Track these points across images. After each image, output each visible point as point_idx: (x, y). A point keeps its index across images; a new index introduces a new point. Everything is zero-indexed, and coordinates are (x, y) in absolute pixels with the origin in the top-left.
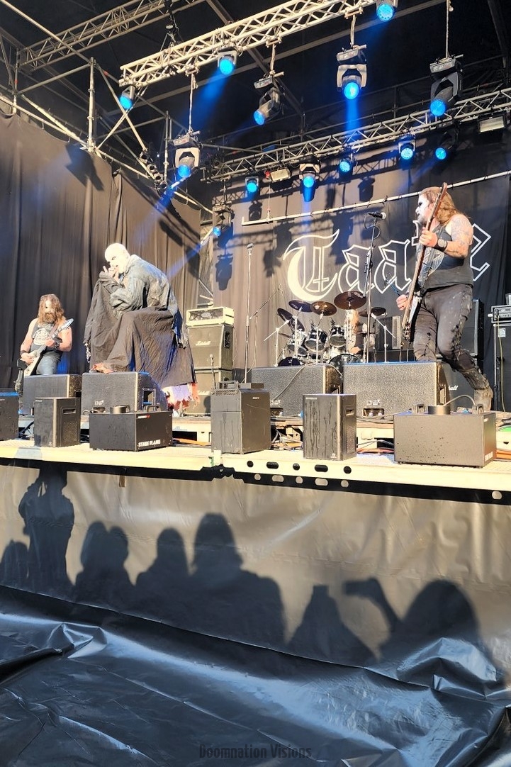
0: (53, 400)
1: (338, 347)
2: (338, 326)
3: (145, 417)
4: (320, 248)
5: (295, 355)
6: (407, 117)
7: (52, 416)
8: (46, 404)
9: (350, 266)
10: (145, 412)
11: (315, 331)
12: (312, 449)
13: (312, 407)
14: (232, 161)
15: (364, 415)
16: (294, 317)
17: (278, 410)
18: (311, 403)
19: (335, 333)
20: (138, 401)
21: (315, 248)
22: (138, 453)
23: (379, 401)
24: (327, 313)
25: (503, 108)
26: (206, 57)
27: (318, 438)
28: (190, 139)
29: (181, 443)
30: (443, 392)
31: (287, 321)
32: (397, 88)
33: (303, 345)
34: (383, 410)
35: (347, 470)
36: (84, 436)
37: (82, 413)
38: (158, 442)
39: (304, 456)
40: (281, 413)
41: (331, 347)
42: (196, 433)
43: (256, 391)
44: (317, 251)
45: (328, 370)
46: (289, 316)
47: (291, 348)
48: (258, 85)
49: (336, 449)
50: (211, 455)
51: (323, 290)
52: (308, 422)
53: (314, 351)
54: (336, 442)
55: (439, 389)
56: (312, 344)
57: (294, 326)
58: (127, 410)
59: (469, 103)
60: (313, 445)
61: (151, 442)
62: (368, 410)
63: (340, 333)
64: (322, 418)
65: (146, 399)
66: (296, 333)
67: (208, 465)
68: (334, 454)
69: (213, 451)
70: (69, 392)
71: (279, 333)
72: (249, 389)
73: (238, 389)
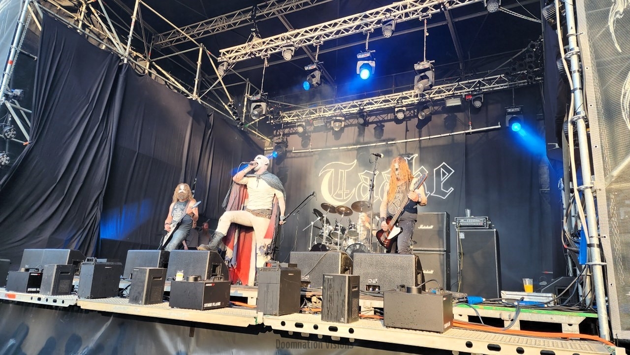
0: (147, 269)
1: (353, 238)
2: (353, 223)
3: (211, 285)
4: (343, 171)
5: (324, 242)
6: (401, 93)
7: (144, 281)
8: (141, 272)
9: (363, 184)
10: (211, 281)
11: (338, 226)
12: (328, 314)
13: (329, 283)
14: (288, 112)
15: (367, 290)
16: (324, 215)
17: (308, 283)
18: (328, 280)
19: (351, 228)
20: (208, 272)
21: (340, 170)
22: (203, 312)
23: (376, 280)
24: (346, 214)
25: (460, 93)
26: (275, 49)
27: (332, 306)
28: (261, 97)
29: (236, 305)
30: (419, 276)
31: (319, 218)
32: (395, 76)
33: (329, 235)
34: (379, 287)
35: (351, 331)
36: (166, 296)
37: (166, 279)
38: (219, 304)
39: (322, 319)
40: (309, 285)
41: (349, 237)
42: (247, 298)
43: (291, 269)
44: (342, 172)
45: (343, 256)
46: (321, 215)
47: (321, 236)
48: (306, 68)
49: (344, 315)
50: (255, 315)
51: (345, 198)
52: (326, 294)
53: (336, 239)
54: (345, 310)
55: (417, 274)
56: (335, 235)
57: (323, 221)
58: (199, 279)
59: (439, 88)
60: (328, 311)
61: (214, 304)
62: (369, 286)
63: (355, 228)
64: (335, 291)
65: (214, 271)
66: (325, 227)
67: (254, 323)
68: (342, 319)
69: (257, 313)
70: (159, 263)
71: (313, 226)
72: (286, 268)
73: (278, 268)
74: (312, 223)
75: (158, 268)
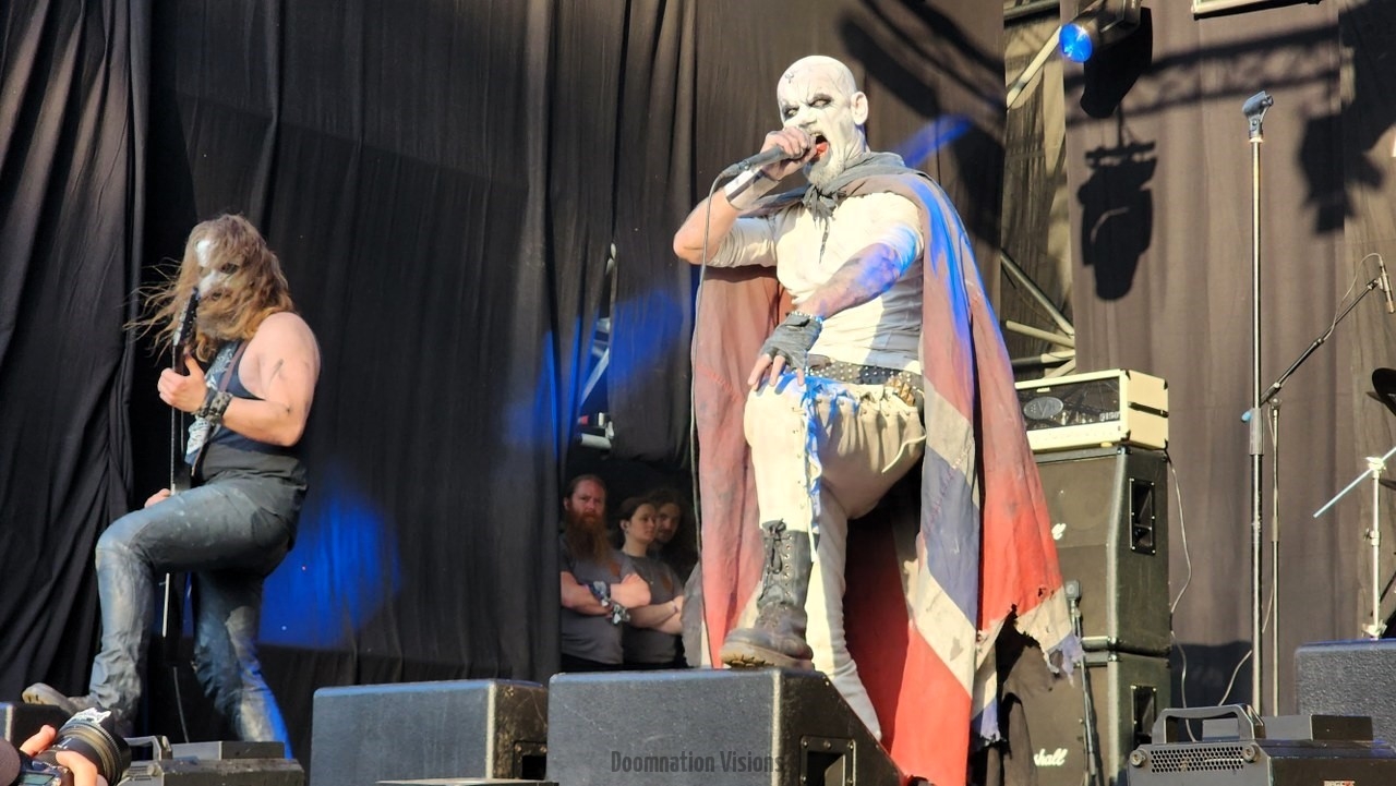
70: (496, 756)
71: (1380, 481)
72: (1303, 745)
73: (1255, 744)
74: (1376, 465)
75: (489, 778)
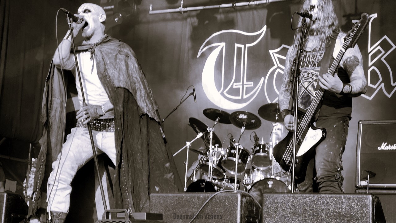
1: (261, 169)
2: (262, 143)
5: (209, 177)
9: (278, 70)
11: (235, 149)
16: (209, 129)
19: (258, 151)
24: (249, 126)
31: (201, 134)
33: (219, 165)
41: (254, 168)
43: (151, 222)
45: (244, 199)
46: (203, 128)
47: (204, 167)
53: (232, 173)
56: (231, 165)
57: (209, 140)
63: (264, 151)
66: (211, 150)
72: (143, 221)
73: (129, 220)
74: (188, 144)
